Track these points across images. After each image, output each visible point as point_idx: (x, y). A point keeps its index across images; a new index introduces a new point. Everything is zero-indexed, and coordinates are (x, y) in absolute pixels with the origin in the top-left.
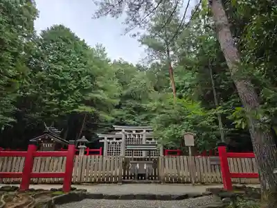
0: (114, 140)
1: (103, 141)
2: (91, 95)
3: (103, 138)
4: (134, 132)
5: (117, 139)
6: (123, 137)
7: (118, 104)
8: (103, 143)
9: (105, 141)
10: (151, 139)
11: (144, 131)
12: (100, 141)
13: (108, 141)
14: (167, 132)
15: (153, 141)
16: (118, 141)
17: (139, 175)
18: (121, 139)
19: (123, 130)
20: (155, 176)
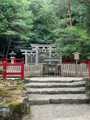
0: (32, 53)
1: (24, 54)
2: (14, 23)
3: (25, 52)
4: (44, 48)
5: (33, 53)
6: (37, 52)
7: (32, 28)
8: (25, 55)
9: (26, 54)
10: (55, 53)
11: (50, 47)
12: (23, 54)
13: (28, 54)
14: (66, 48)
15: (56, 53)
16: (34, 54)
17: (51, 73)
18: (35, 52)
19: (37, 47)
20: (59, 74)
